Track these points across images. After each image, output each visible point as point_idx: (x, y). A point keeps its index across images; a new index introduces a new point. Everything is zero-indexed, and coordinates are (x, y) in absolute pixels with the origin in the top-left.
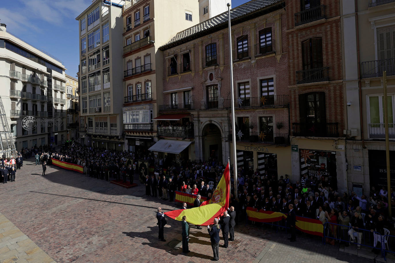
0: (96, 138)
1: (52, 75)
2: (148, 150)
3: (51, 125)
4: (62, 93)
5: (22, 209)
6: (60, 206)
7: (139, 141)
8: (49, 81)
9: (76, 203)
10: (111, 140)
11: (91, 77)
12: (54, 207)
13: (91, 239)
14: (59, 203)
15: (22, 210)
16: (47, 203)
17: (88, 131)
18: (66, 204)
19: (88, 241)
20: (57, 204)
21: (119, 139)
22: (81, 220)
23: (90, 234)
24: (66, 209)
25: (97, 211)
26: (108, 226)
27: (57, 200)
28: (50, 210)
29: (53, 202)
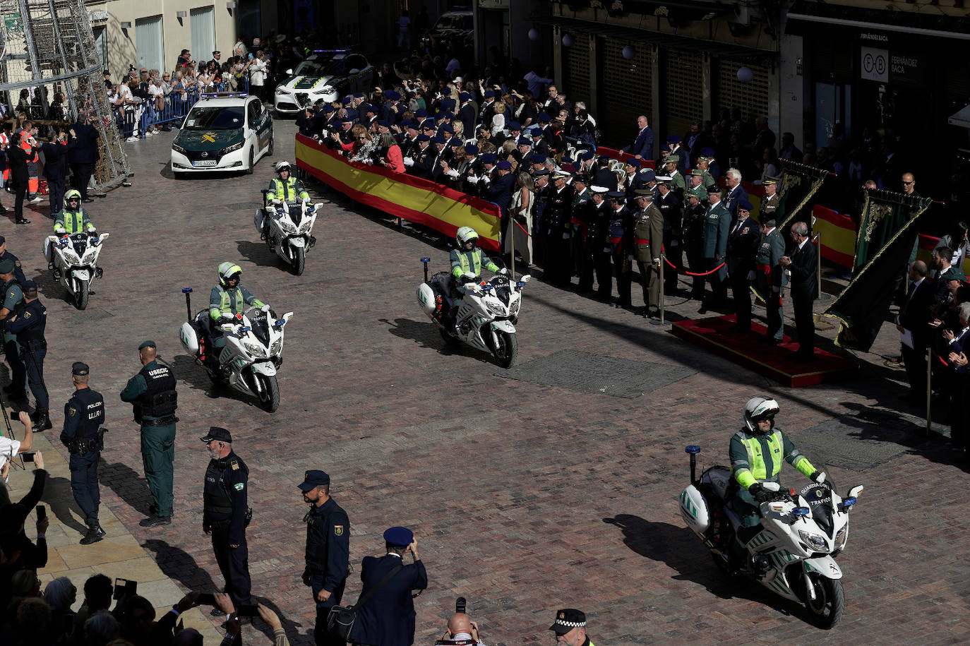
2: (954, 121)
6: (352, 446)
7: (885, 54)
9: (446, 443)
10: (685, 32)
12: (316, 449)
14: (347, 425)
18: (388, 442)
20: (335, 432)
21: (741, 31)
22: (473, 551)
24: (390, 470)
25: (576, 510)
26: (645, 615)
27: (334, 405)
28: (299, 462)
29: (310, 413)
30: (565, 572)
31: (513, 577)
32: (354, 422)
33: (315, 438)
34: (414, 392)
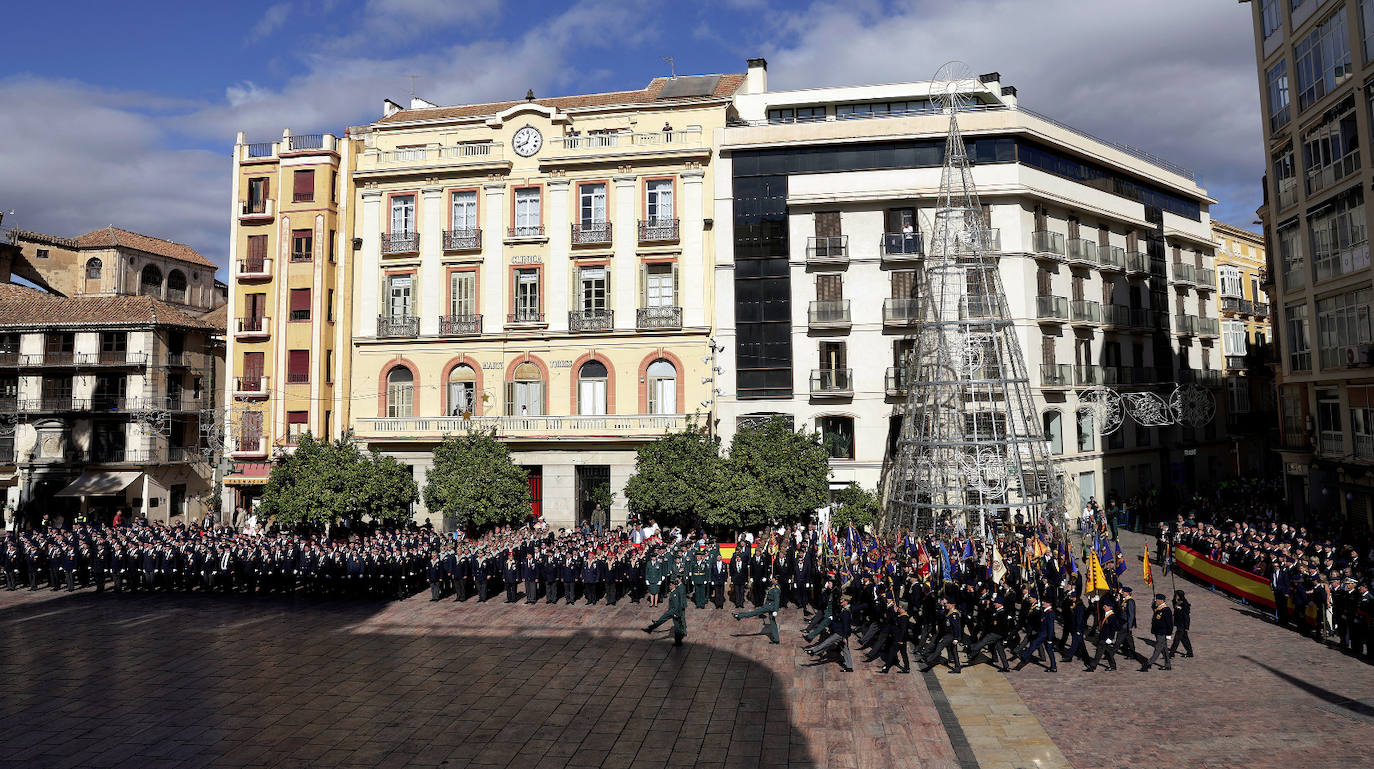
0: (1360, 482)
1: (1165, 229)
3: (1170, 420)
4: (1204, 295)
5: (1087, 714)
6: (1220, 740)
8: (1156, 253)
9: (1287, 749)
11: (1319, 217)
12: (1196, 739)
15: (1089, 717)
16: (1171, 714)
17: (1318, 448)
18: (1245, 742)
20: (1208, 730)
24: (1248, 761)
27: (1206, 712)
28: (1185, 745)
29: (1191, 715)
32: (1221, 725)
33: (1196, 732)
34: (1259, 711)
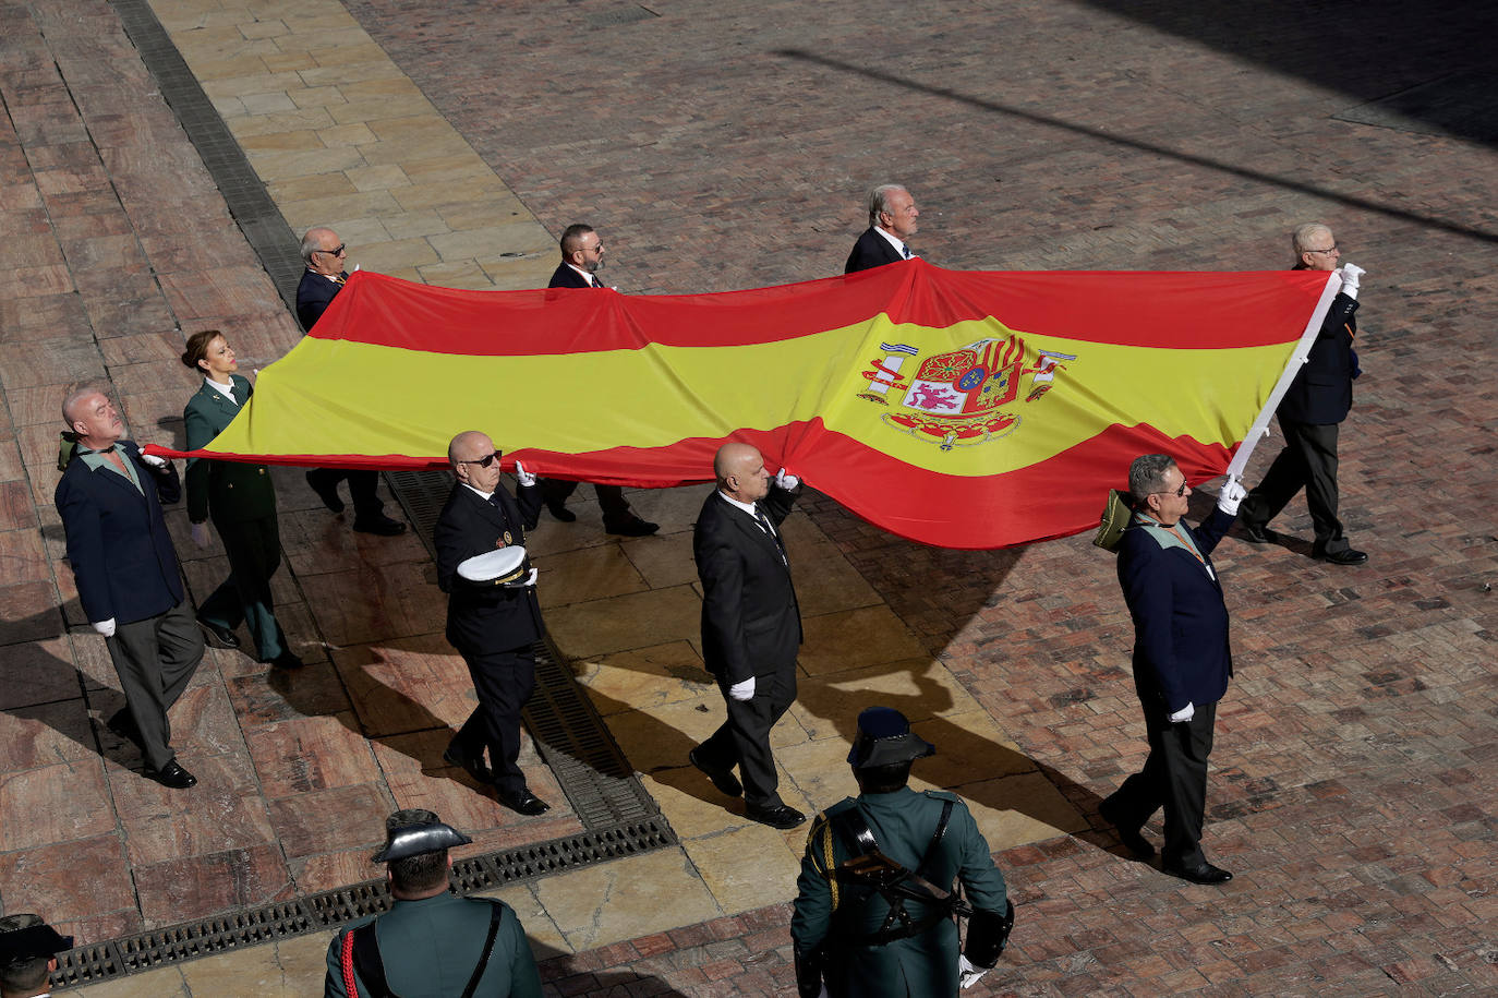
5: (719, 223)
6: (1079, 243)
9: (1247, 237)
13: (1401, 645)
14: (1071, 206)
15: (725, 232)
16: (953, 192)
18: (1143, 236)
19: (1377, 653)
20: (1049, 218)
23: (1400, 588)
25: (1481, 357)
27: (1046, 172)
29: (1005, 185)
30: (1464, 466)
31: (1367, 473)
32: (1083, 202)
33: (1016, 229)
